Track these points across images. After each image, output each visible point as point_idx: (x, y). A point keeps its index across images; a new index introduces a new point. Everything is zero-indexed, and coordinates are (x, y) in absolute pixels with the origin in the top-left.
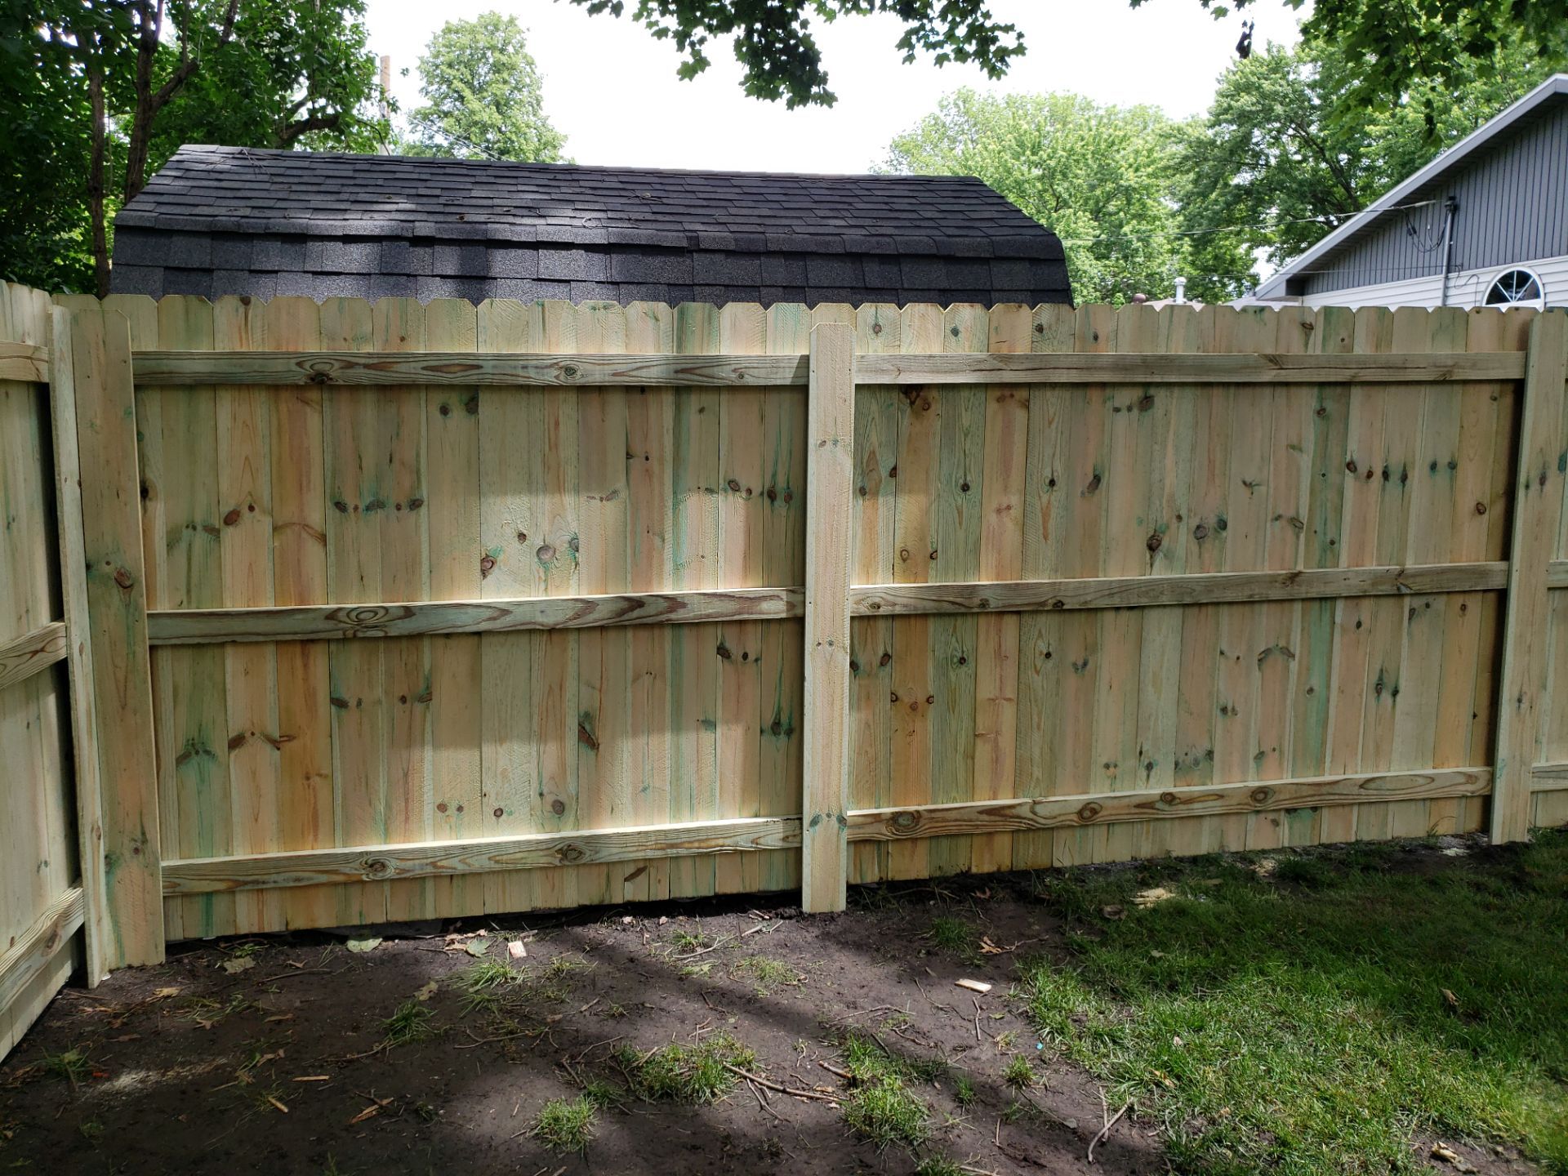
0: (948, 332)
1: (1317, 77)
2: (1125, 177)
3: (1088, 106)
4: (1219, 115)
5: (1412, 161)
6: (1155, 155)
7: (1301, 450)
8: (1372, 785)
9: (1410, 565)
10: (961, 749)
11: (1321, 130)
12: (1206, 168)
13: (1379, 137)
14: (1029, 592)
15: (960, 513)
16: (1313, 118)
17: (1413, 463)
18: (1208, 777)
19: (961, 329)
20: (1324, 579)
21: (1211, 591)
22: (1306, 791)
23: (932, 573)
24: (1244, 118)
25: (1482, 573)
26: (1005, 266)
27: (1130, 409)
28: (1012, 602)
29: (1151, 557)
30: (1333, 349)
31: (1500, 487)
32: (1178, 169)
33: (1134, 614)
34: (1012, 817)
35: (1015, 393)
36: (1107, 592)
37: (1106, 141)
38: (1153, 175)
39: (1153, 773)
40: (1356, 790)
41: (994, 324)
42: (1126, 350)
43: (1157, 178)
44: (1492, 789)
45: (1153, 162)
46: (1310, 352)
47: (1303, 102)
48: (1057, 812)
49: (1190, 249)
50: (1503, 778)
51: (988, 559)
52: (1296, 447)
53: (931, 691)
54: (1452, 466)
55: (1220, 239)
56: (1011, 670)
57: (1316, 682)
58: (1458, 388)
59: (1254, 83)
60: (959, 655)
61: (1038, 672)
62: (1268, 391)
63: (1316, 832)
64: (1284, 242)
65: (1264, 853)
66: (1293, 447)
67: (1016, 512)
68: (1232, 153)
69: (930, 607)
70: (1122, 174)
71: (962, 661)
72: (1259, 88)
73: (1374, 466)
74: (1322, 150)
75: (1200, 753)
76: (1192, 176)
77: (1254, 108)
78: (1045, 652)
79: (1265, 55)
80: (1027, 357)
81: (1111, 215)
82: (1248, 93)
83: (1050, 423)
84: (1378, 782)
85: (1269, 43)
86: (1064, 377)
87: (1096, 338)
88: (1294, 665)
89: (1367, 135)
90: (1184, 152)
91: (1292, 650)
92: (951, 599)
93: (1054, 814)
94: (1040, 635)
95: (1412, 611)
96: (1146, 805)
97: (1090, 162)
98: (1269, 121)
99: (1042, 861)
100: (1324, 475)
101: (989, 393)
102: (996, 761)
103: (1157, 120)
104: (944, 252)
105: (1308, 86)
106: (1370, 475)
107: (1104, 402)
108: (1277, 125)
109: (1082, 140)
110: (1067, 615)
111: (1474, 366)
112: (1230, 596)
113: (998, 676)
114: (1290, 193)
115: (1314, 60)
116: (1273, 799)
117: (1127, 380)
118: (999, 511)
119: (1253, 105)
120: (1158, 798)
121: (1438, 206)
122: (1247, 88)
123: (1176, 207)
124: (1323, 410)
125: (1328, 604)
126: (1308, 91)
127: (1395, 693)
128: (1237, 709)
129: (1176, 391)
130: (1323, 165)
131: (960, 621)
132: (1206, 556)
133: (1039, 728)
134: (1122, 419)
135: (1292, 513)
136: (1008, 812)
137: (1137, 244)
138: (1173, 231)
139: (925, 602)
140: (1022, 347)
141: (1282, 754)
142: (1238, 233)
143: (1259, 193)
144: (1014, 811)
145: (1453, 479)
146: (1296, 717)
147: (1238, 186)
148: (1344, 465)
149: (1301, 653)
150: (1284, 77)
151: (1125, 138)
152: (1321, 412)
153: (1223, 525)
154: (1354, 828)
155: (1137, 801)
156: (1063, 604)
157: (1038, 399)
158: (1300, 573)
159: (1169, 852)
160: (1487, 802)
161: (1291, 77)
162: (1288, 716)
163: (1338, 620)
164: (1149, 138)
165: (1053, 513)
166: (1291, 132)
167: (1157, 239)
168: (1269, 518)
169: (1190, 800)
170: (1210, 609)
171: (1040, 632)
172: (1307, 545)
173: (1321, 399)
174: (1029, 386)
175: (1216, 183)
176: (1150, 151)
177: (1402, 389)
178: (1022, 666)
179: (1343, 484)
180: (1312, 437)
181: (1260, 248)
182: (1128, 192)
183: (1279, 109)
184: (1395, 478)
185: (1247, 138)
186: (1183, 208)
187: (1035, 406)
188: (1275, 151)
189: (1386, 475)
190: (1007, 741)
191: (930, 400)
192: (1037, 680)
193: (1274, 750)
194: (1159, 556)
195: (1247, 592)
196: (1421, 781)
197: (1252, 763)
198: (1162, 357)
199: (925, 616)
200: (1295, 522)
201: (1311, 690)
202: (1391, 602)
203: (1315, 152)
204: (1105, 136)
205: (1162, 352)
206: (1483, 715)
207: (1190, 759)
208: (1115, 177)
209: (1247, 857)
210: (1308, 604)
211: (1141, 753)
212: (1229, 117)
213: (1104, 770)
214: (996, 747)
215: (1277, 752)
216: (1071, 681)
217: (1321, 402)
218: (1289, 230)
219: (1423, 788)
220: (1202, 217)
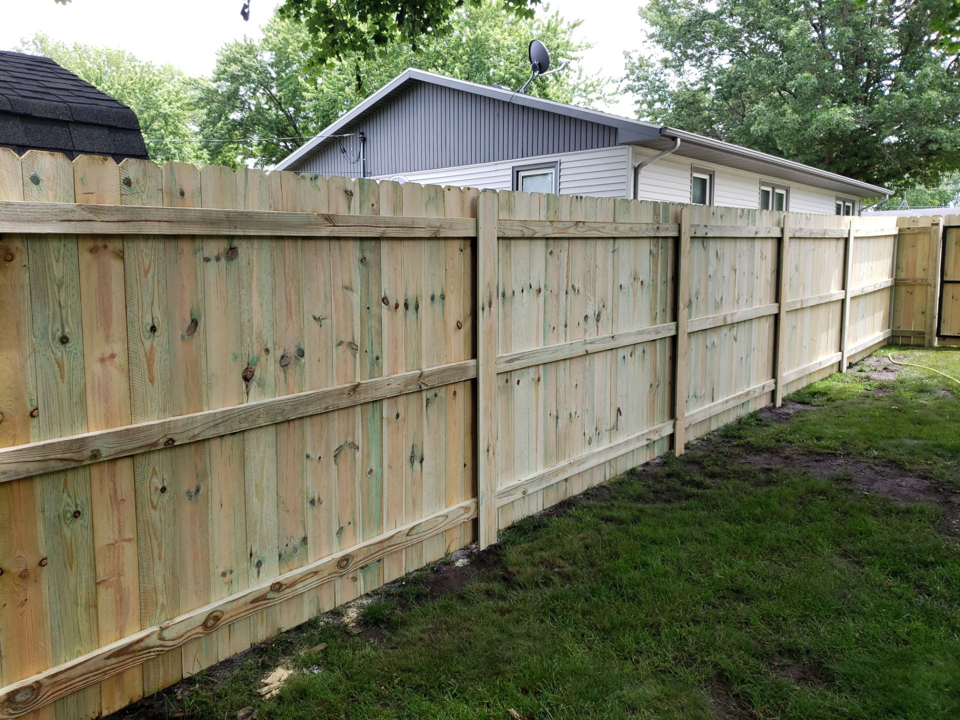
0: (27, 179)
1: (273, 60)
2: (162, 107)
3: (132, 59)
4: (219, 74)
5: (328, 115)
6: (181, 95)
7: (352, 290)
8: (414, 532)
9: (426, 369)
10: (82, 601)
11: (279, 92)
12: (214, 105)
13: (311, 100)
14: (142, 435)
15: (61, 366)
16: (273, 84)
17: (421, 296)
18: (304, 559)
19: (41, 176)
20: (374, 387)
21: (297, 409)
22: (374, 549)
23: (33, 431)
24: (234, 78)
25: (463, 369)
26: (85, 130)
27: (218, 259)
28: (124, 448)
29: (247, 386)
30: (367, 212)
31: (468, 310)
32: (196, 105)
33: (236, 438)
34: (140, 651)
35: (108, 244)
36: (212, 424)
37: (148, 82)
38: (181, 108)
39: (262, 569)
40: (404, 539)
41: (79, 176)
42: (211, 206)
43: (183, 110)
44: (478, 513)
45: (180, 100)
46: (352, 214)
47: (267, 74)
48: (183, 631)
49: (208, 156)
50: (483, 505)
51: (94, 408)
52: (348, 288)
53: (43, 553)
54: (443, 297)
55: (226, 152)
56: (128, 511)
57: (374, 465)
58: (442, 243)
59: (238, 59)
60: (73, 509)
61: (155, 508)
62: (325, 244)
63: (381, 577)
64: (264, 157)
65: (347, 606)
66: (347, 288)
67: (121, 359)
68: (229, 99)
69: (34, 468)
70: (160, 105)
71: (77, 514)
72: (241, 62)
73: (399, 300)
74: (280, 104)
75: (297, 541)
76: (205, 111)
77: (240, 74)
78: (160, 487)
79: (243, 43)
80: (117, 209)
81: (155, 131)
82: (235, 64)
83: (146, 273)
84: (417, 528)
85: (245, 36)
86: (155, 229)
87: (182, 194)
88: (359, 455)
89: (303, 98)
90: (199, 95)
91: (356, 443)
92: (59, 456)
93: (181, 633)
94: (154, 473)
95: (428, 400)
96: (261, 598)
97: (138, 95)
98: (249, 82)
99: (173, 677)
100: (368, 308)
101: (81, 244)
102: (121, 601)
103: (180, 74)
104: (20, 110)
105: (269, 65)
106: (397, 306)
107: (195, 253)
108: (253, 86)
109: (132, 80)
110: (177, 449)
111: (450, 228)
112: (311, 410)
113: (116, 520)
114: (265, 127)
115: (271, 50)
116: (353, 563)
117: (214, 233)
118: (102, 360)
119: (239, 71)
120: (269, 589)
121: (355, 138)
122: (235, 61)
123: (197, 129)
124: (365, 258)
125: (378, 405)
126: (269, 68)
127: (422, 461)
128: (322, 499)
129: (256, 243)
130: (281, 113)
131: (70, 476)
132: (290, 380)
133: (160, 559)
134: (212, 266)
135: (349, 339)
136: (136, 647)
137: (174, 151)
138: (197, 145)
139: (28, 465)
140: (111, 197)
141: (355, 524)
142: (236, 149)
143: (247, 125)
144: (142, 644)
145: (443, 305)
146: (362, 494)
147: (234, 120)
148: (381, 300)
149: (363, 444)
150: (255, 57)
151: (160, 82)
152: (363, 260)
153: (301, 353)
154: (404, 566)
155: (250, 598)
156: (174, 441)
157: (131, 249)
158: (359, 384)
159: (280, 629)
160: (475, 522)
161: (259, 58)
162: (357, 495)
163: (385, 415)
164: (176, 84)
165: (157, 357)
166: (261, 91)
167: (187, 149)
168: (334, 344)
169: (294, 583)
170: (297, 423)
171: (154, 469)
172: (361, 362)
173: (362, 251)
174: (122, 237)
175: (220, 116)
176: (177, 92)
177: (411, 243)
178: (139, 506)
179: (381, 315)
180: (359, 280)
181: (250, 159)
182: (165, 117)
183: (254, 76)
184: (412, 307)
185: (237, 91)
186: (201, 131)
187: (130, 254)
188: (253, 102)
189: (406, 306)
190: (130, 579)
191: (13, 250)
192: (155, 514)
193: (350, 523)
194: (253, 385)
195: (324, 406)
196: (441, 519)
197: (335, 539)
198: (241, 213)
199: (30, 478)
200: (352, 345)
201: (371, 471)
202: (416, 395)
203: (275, 105)
204: (147, 79)
205: (241, 209)
206: (469, 465)
207: (290, 547)
208: (157, 107)
209: (336, 613)
210: (365, 407)
211: (251, 555)
212: (225, 76)
213: (222, 578)
214: (120, 589)
215: (352, 525)
216: (187, 507)
217: (363, 253)
218: (265, 149)
219: (442, 525)
220: (214, 137)
